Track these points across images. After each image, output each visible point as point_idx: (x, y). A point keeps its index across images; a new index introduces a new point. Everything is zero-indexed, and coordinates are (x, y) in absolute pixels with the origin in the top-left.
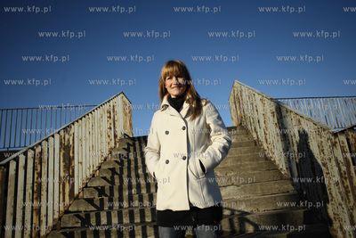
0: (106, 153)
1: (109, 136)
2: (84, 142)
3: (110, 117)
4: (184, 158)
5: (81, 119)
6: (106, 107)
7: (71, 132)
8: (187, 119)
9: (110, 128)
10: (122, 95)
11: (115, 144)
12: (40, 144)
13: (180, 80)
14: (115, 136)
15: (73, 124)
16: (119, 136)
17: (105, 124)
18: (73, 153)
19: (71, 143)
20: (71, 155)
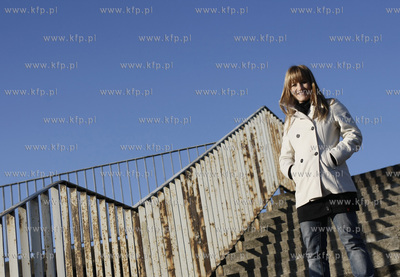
0: (250, 216)
1: (251, 189)
2: (212, 194)
3: (248, 156)
4: (316, 154)
5: (203, 159)
6: (239, 137)
7: (194, 178)
8: (316, 120)
9: (252, 176)
10: (265, 112)
11: (265, 202)
12: (162, 190)
13: (305, 85)
14: (263, 190)
15: (194, 166)
16: (270, 189)
17: (242, 167)
18: (201, 208)
19: (196, 194)
20: (198, 211)
